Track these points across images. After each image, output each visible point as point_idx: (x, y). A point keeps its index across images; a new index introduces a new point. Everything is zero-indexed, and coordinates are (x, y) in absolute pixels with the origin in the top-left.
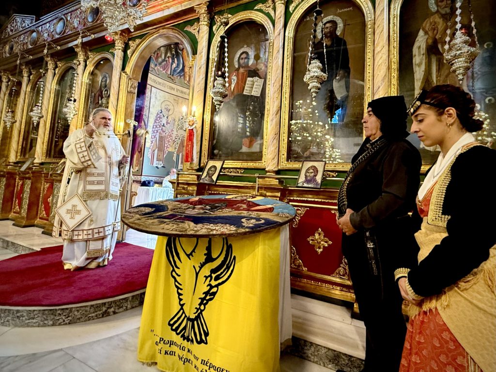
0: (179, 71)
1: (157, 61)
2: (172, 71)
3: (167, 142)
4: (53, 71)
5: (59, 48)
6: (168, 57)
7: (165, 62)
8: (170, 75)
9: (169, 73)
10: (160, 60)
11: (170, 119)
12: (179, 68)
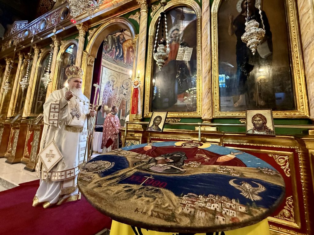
0: (120, 56)
1: (106, 51)
2: (116, 57)
3: (113, 102)
4: (38, 55)
5: (42, 39)
6: (113, 48)
7: (111, 51)
8: (115, 59)
9: (114, 58)
10: (108, 50)
11: (114, 87)
12: (120, 55)
